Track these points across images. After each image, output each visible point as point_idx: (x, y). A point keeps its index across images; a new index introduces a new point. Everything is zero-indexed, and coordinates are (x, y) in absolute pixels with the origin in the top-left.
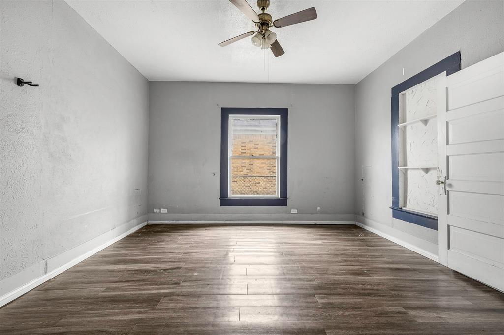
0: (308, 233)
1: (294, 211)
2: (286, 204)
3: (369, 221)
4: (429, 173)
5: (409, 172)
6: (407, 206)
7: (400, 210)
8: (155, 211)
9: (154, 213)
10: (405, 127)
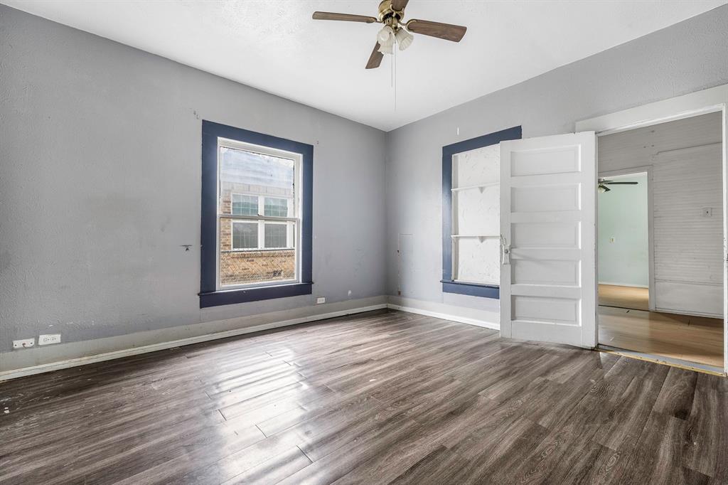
0: (358, 327)
1: (321, 300)
2: (309, 292)
3: (409, 300)
4: (485, 242)
5: (461, 241)
6: (459, 278)
7: (453, 282)
8: (18, 344)
9: (13, 349)
10: (457, 192)
